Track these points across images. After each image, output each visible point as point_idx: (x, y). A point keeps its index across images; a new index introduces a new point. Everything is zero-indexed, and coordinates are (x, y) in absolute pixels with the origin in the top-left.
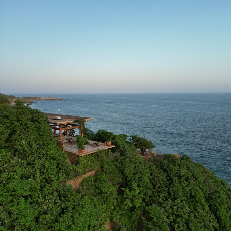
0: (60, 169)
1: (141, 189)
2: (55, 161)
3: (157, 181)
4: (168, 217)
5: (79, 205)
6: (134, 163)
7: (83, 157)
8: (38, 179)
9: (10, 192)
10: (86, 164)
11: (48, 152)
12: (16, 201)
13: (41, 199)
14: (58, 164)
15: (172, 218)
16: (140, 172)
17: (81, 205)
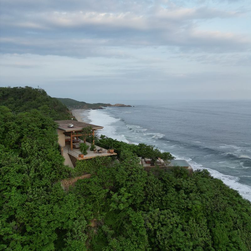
0: (54, 169)
1: (130, 195)
2: (51, 162)
3: (151, 189)
4: (153, 224)
5: (62, 200)
6: (130, 171)
7: (80, 161)
8: (31, 174)
9: (5, 182)
10: (82, 167)
11: (46, 154)
12: (9, 188)
13: (30, 190)
14: (53, 165)
15: (156, 226)
16: (134, 180)
17: (64, 200)
